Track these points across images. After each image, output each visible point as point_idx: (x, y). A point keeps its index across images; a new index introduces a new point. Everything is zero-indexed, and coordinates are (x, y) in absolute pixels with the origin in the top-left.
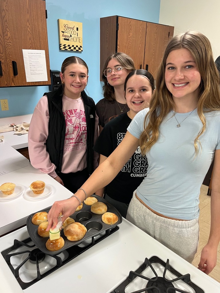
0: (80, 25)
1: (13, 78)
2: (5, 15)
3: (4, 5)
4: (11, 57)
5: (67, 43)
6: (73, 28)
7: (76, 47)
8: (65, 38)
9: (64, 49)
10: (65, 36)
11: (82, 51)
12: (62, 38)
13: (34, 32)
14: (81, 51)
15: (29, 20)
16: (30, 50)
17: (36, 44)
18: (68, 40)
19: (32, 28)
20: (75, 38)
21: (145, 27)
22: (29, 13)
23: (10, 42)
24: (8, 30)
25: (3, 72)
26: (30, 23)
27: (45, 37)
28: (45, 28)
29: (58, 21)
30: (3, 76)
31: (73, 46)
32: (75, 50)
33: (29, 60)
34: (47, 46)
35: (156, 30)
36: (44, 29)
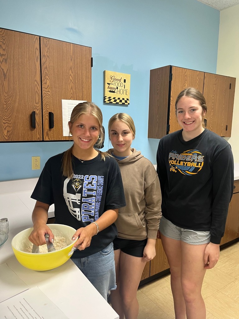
0: (128, 77)
1: (48, 132)
2: (46, 61)
3: (46, 51)
4: (48, 107)
5: (112, 95)
6: (120, 80)
7: (122, 99)
8: (110, 90)
9: (109, 102)
10: (111, 88)
11: (129, 104)
12: (107, 90)
13: (76, 82)
14: (127, 104)
15: (72, 68)
16: (70, 100)
17: (78, 94)
18: (114, 92)
19: (75, 77)
20: (121, 90)
21: (203, 78)
22: (72, 61)
23: (49, 91)
24: (47, 77)
25: (36, 125)
26: (73, 71)
27: (89, 86)
28: (89, 76)
29: (104, 72)
30: (36, 129)
31: (119, 99)
32: (121, 103)
33: (69, 111)
34: (90, 96)
35: (215, 81)
36: (89, 78)
